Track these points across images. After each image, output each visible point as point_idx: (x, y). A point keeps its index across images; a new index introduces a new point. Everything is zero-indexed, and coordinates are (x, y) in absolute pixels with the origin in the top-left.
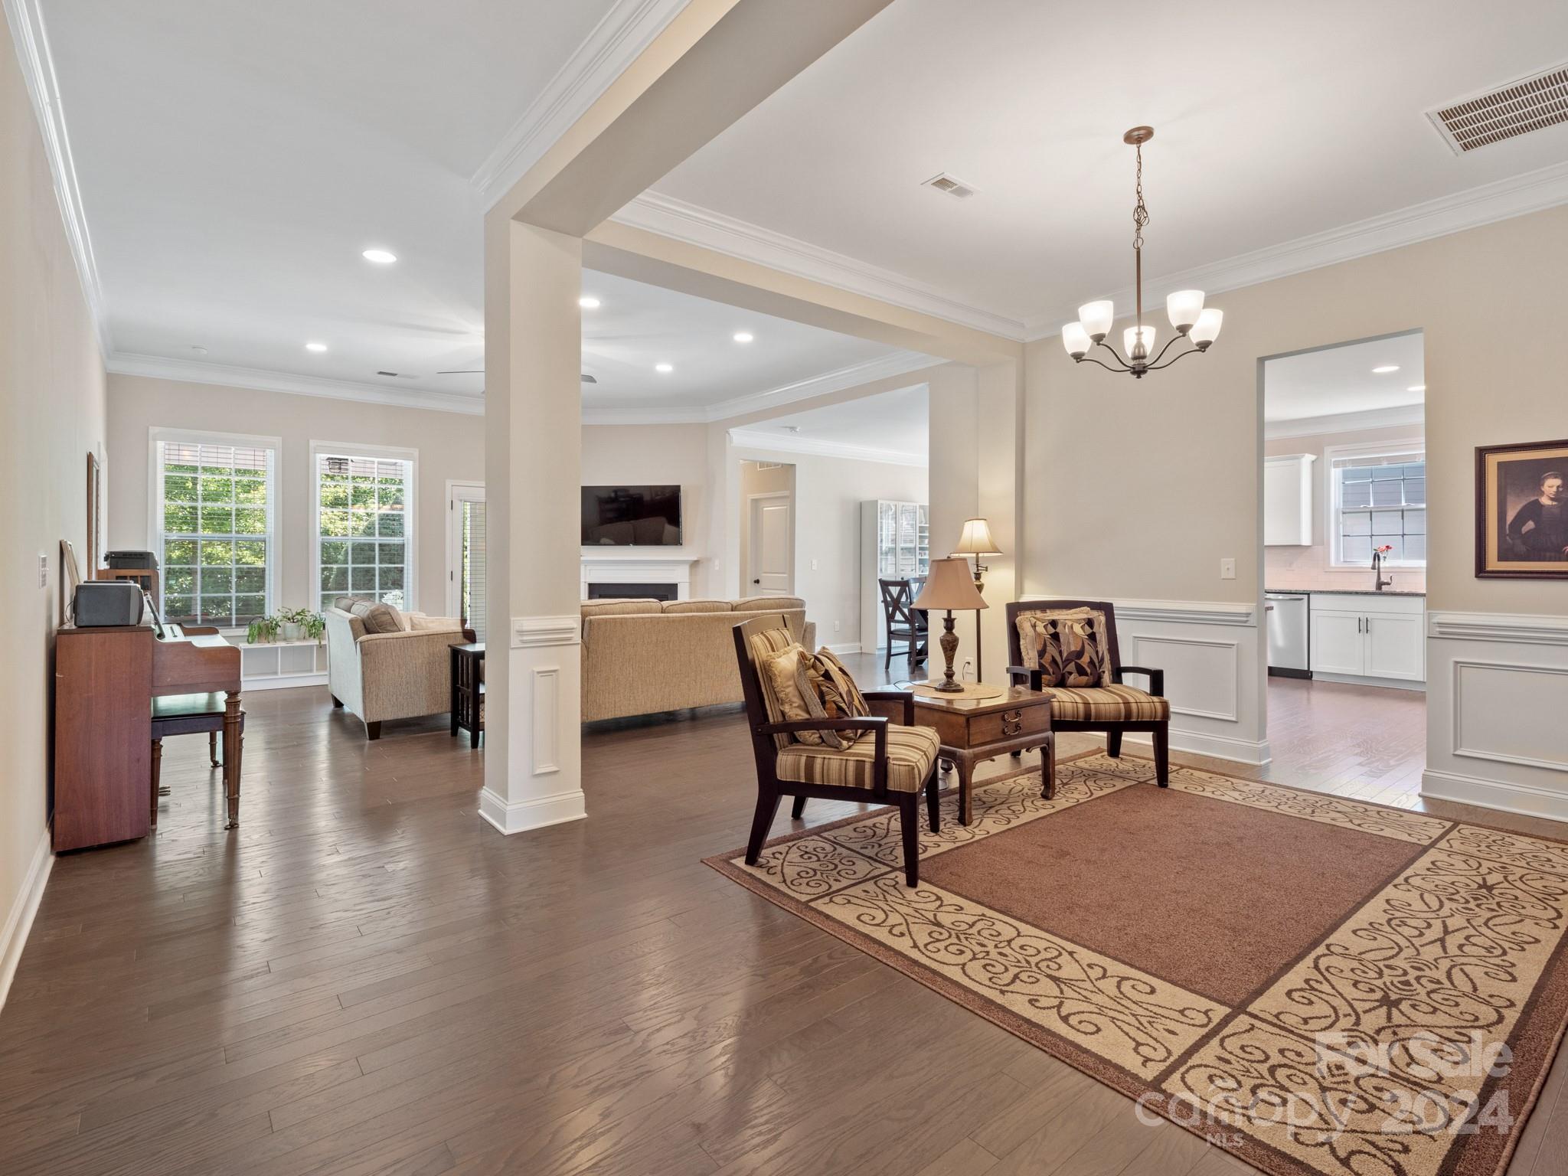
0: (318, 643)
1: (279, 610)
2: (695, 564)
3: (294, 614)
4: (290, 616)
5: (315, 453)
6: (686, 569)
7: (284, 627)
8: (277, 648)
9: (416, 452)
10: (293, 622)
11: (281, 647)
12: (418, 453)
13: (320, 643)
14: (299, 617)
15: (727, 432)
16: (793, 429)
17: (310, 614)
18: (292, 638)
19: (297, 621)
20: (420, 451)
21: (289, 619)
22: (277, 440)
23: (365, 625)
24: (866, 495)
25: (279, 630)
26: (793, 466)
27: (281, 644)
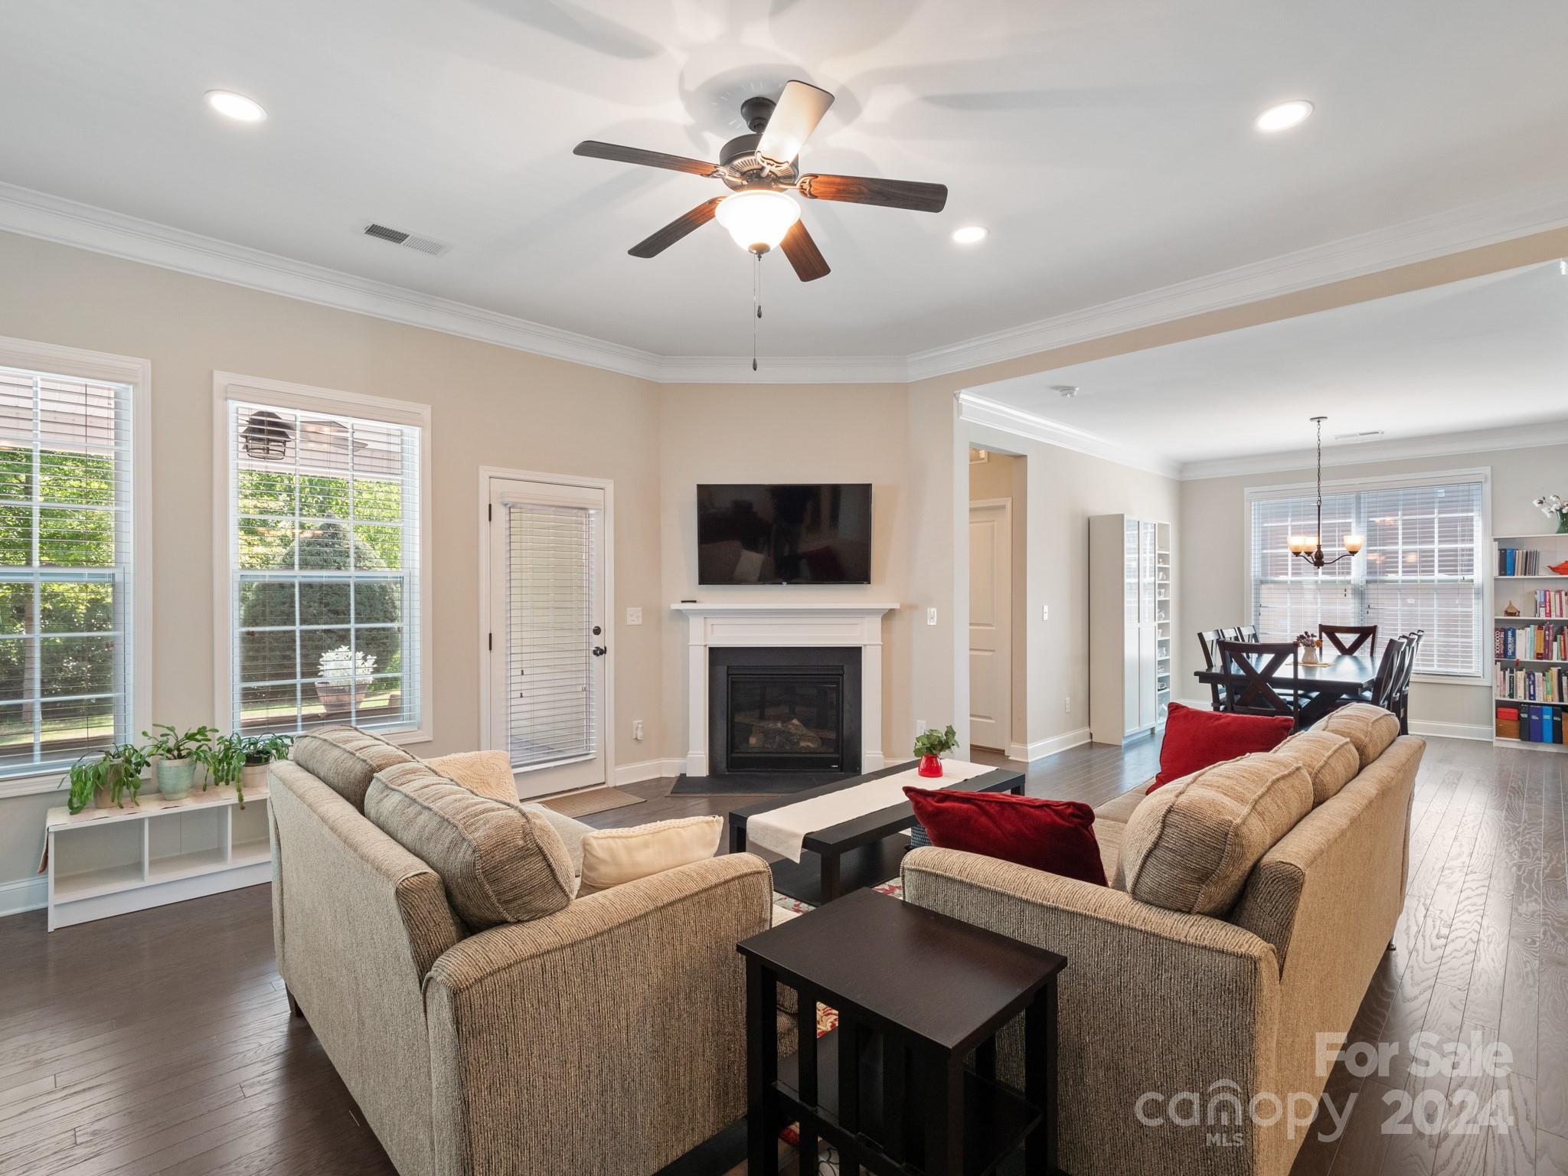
0: (236, 800)
1: (144, 734)
2: (889, 615)
3: (181, 736)
4: (171, 744)
5: (226, 399)
6: (876, 623)
7: (159, 768)
8: (141, 821)
9: (426, 411)
10: (180, 757)
11: (152, 819)
12: (429, 410)
13: (241, 799)
14: (192, 745)
15: (955, 395)
16: (1068, 390)
17: (218, 735)
18: (175, 792)
19: (189, 754)
20: (432, 408)
21: (169, 751)
22: (141, 366)
23: (449, 895)
24: (1101, 506)
25: (145, 773)
26: (1024, 457)
27: (150, 809)
